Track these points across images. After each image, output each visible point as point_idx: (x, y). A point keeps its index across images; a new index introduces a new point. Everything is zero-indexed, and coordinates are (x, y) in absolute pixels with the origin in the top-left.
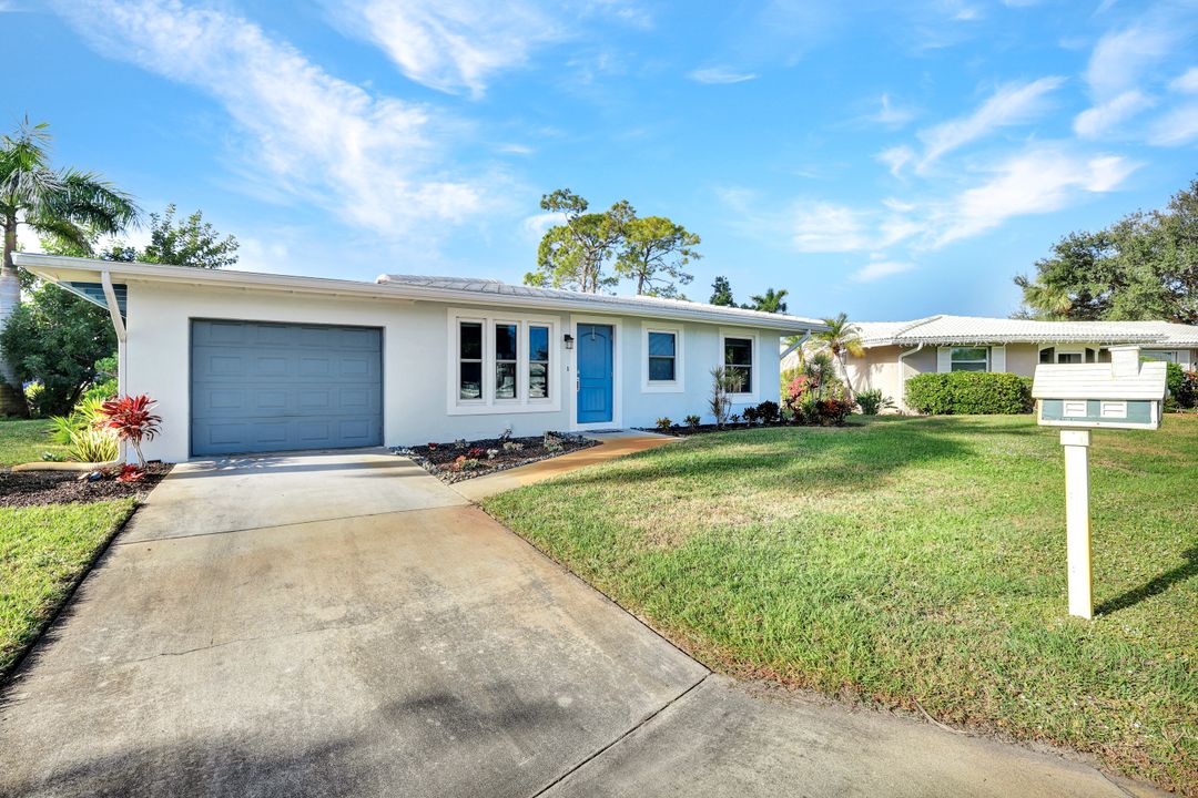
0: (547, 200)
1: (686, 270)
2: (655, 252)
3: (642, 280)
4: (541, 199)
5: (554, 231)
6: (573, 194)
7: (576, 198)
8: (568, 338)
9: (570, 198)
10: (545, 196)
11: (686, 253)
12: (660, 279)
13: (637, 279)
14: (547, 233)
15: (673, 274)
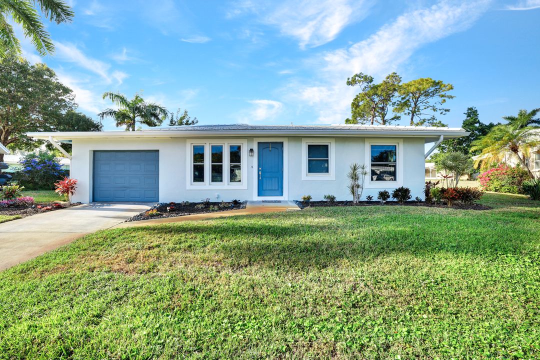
0: (350, 80)
1: (445, 106)
2: (422, 98)
3: (413, 115)
4: (347, 80)
5: (360, 96)
6: (364, 75)
7: (366, 76)
8: (252, 150)
9: (362, 77)
10: (348, 79)
11: (443, 96)
12: (426, 114)
13: (411, 115)
14: (355, 97)
15: (435, 110)
